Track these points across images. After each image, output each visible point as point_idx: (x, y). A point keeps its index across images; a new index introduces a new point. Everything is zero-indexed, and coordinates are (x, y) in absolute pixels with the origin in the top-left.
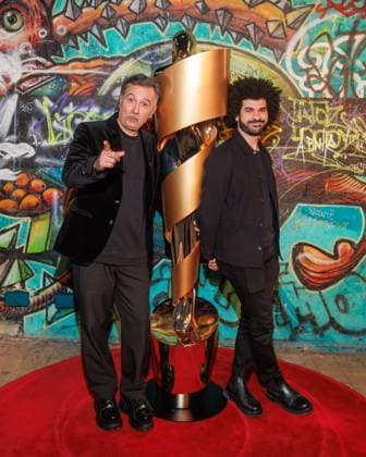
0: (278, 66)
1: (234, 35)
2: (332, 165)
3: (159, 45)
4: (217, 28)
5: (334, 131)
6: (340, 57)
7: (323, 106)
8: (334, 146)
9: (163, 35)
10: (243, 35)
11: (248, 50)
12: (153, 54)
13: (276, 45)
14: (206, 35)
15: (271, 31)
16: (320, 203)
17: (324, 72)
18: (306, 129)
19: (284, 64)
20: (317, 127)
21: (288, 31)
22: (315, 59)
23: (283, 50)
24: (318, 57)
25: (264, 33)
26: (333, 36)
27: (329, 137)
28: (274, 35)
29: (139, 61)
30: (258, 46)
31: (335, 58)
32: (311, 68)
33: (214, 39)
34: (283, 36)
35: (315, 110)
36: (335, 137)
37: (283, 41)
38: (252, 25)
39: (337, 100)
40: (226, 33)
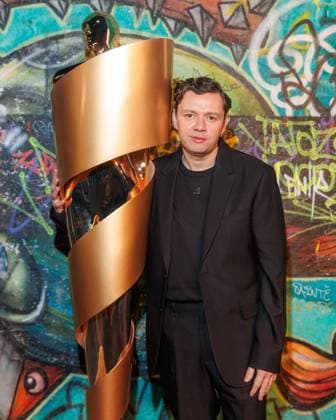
0: (239, 69)
1: (172, 23)
2: (327, 217)
3: (57, 38)
4: (145, 13)
5: (323, 166)
6: (329, 56)
7: (307, 129)
8: (326, 188)
9: (62, 23)
10: (186, 24)
11: (193, 46)
12: (47, 53)
13: (235, 38)
14: (132, 28)
15: (226, 17)
16: (310, 275)
17: (307, 78)
18: (285, 163)
19: (246, 67)
20: (299, 160)
21: (251, 17)
22: (292, 59)
23: (245, 45)
24: (298, 56)
25: (216, 20)
26: (317, 24)
27: (317, 176)
28: (230, 23)
29: (26, 64)
30: (207, 40)
31: (321, 57)
32: (287, 73)
33: (141, 29)
34: (244, 26)
35: (295, 135)
36: (327, 175)
37: (245, 32)
38: (198, 9)
39: (327, 119)
40: (159, 20)
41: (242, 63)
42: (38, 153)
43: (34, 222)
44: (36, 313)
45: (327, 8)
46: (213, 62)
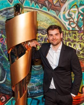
0: (58, 17)
1: (40, 5)
2: (80, 57)
3: (10, 9)
5: (80, 43)
6: (81, 14)
7: (75, 33)
8: (80, 49)
10: (44, 5)
11: (46, 11)
12: (7, 12)
13: (57, 9)
14: (30, 6)
15: (55, 3)
17: (76, 20)
18: (69, 42)
19: (60, 17)
20: (73, 41)
21: (61, 3)
22: (72, 15)
23: (59, 11)
24: (73, 14)
25: (52, 4)
26: (78, 6)
27: (78, 45)
28: (56, 5)
29: (1, 15)
30: (49, 9)
31: (79, 14)
32: (70, 18)
33: (32, 6)
34: (59, 6)
35: (72, 35)
36: (80, 46)
37: (59, 7)
38: (47, 1)
39: (81, 31)
40: (37, 4)
41: (58, 16)
42: (4, 39)
43: (3, 57)
44: (4, 81)
45: (81, 1)
46: (51, 15)
